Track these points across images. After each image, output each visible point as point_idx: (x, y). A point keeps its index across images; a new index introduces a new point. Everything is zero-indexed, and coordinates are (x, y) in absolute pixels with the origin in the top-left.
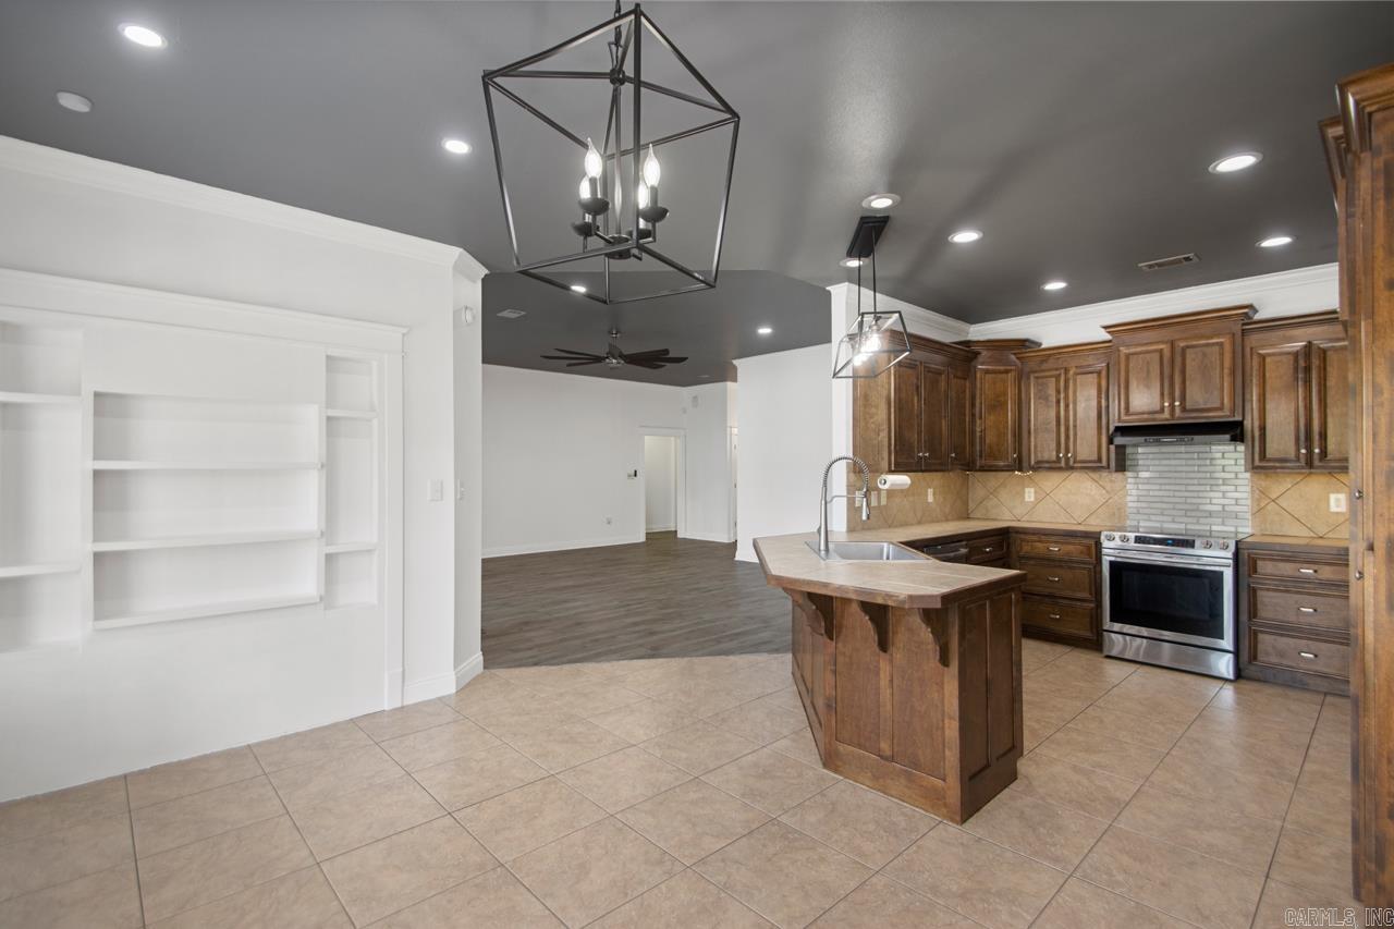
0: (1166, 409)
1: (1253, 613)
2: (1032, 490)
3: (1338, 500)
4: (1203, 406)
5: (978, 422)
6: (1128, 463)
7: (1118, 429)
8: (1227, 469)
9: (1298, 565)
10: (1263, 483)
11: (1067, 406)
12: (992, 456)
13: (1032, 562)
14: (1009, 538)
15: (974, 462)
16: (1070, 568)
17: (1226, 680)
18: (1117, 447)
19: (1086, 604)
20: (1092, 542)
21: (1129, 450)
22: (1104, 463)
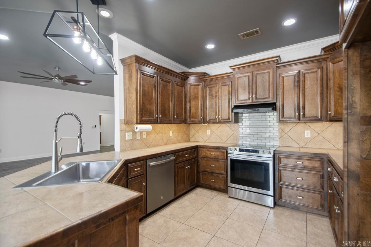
0: (250, 98)
1: (280, 180)
2: (209, 130)
3: (307, 133)
4: (262, 97)
5: (188, 104)
6: (239, 120)
7: (235, 106)
8: (271, 122)
9: (296, 160)
10: (283, 126)
11: (219, 98)
12: (193, 117)
13: (205, 159)
14: (198, 149)
15: (186, 120)
16: (218, 161)
17: (271, 208)
18: (235, 113)
19: (223, 176)
20: (225, 151)
21: (240, 115)
22: (231, 120)
